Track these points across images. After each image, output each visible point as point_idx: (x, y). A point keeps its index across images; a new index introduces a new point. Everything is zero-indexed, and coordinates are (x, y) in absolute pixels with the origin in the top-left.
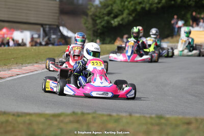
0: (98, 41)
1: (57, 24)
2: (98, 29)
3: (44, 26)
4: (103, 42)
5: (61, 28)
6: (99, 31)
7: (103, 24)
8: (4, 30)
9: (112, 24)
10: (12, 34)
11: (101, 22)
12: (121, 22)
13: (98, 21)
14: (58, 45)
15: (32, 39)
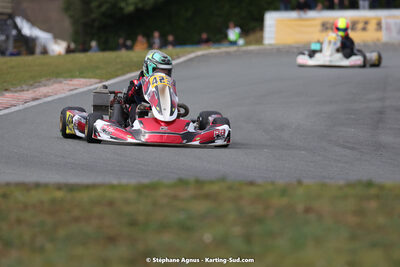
0: (94, 44)
1: (9, 11)
2: (94, 21)
4: (105, 46)
5: (19, 21)
6: (96, 24)
7: (104, 8)
9: (121, 9)
11: (100, 6)
12: (140, 5)
13: (94, 4)
14: (12, 55)
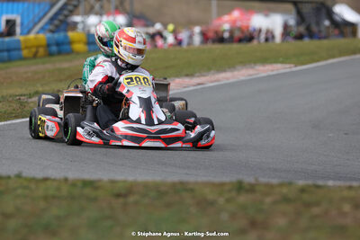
3: (300, 6)
8: (236, 14)
10: (249, 19)
15: (286, 27)
